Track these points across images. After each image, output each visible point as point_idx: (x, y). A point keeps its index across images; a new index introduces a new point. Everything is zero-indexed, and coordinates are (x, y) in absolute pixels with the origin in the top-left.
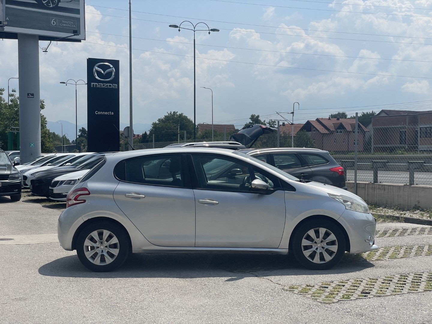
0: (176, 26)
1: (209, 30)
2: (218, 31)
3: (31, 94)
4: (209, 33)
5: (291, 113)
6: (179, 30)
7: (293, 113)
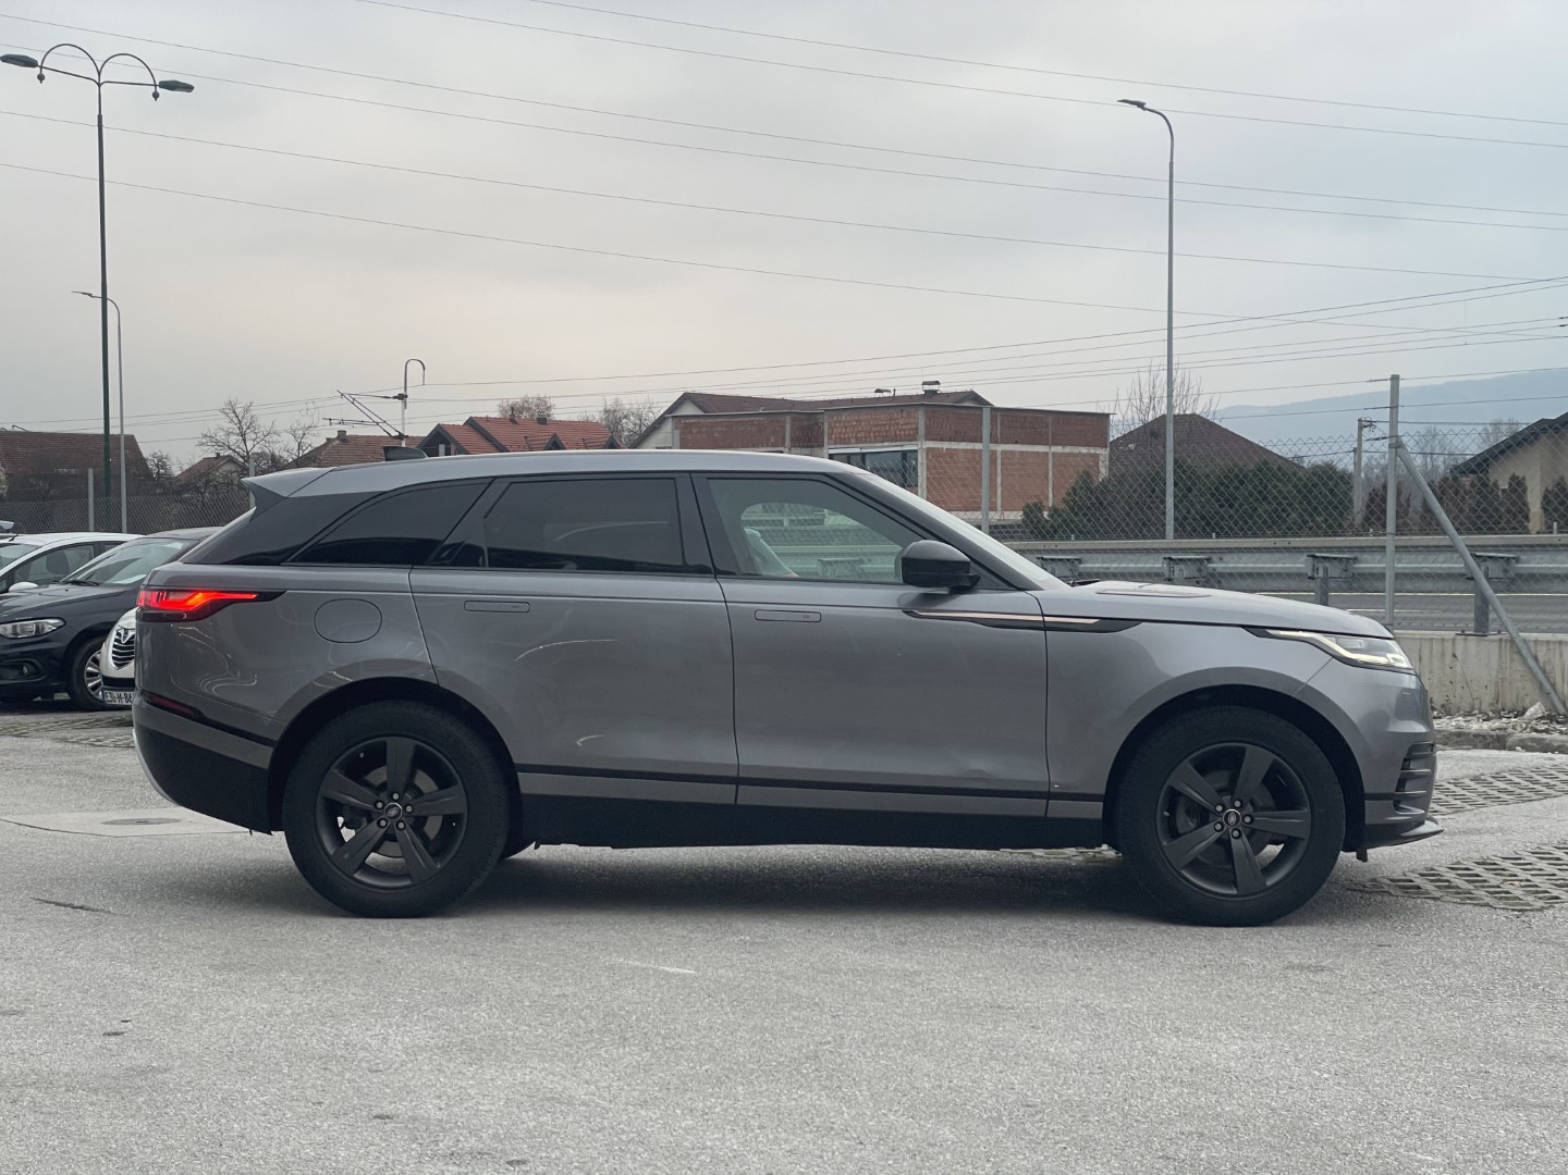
0: (29, 63)
1: (155, 86)
2: (189, 88)
4: (156, 96)
5: (394, 398)
6: (41, 78)
7: (402, 397)
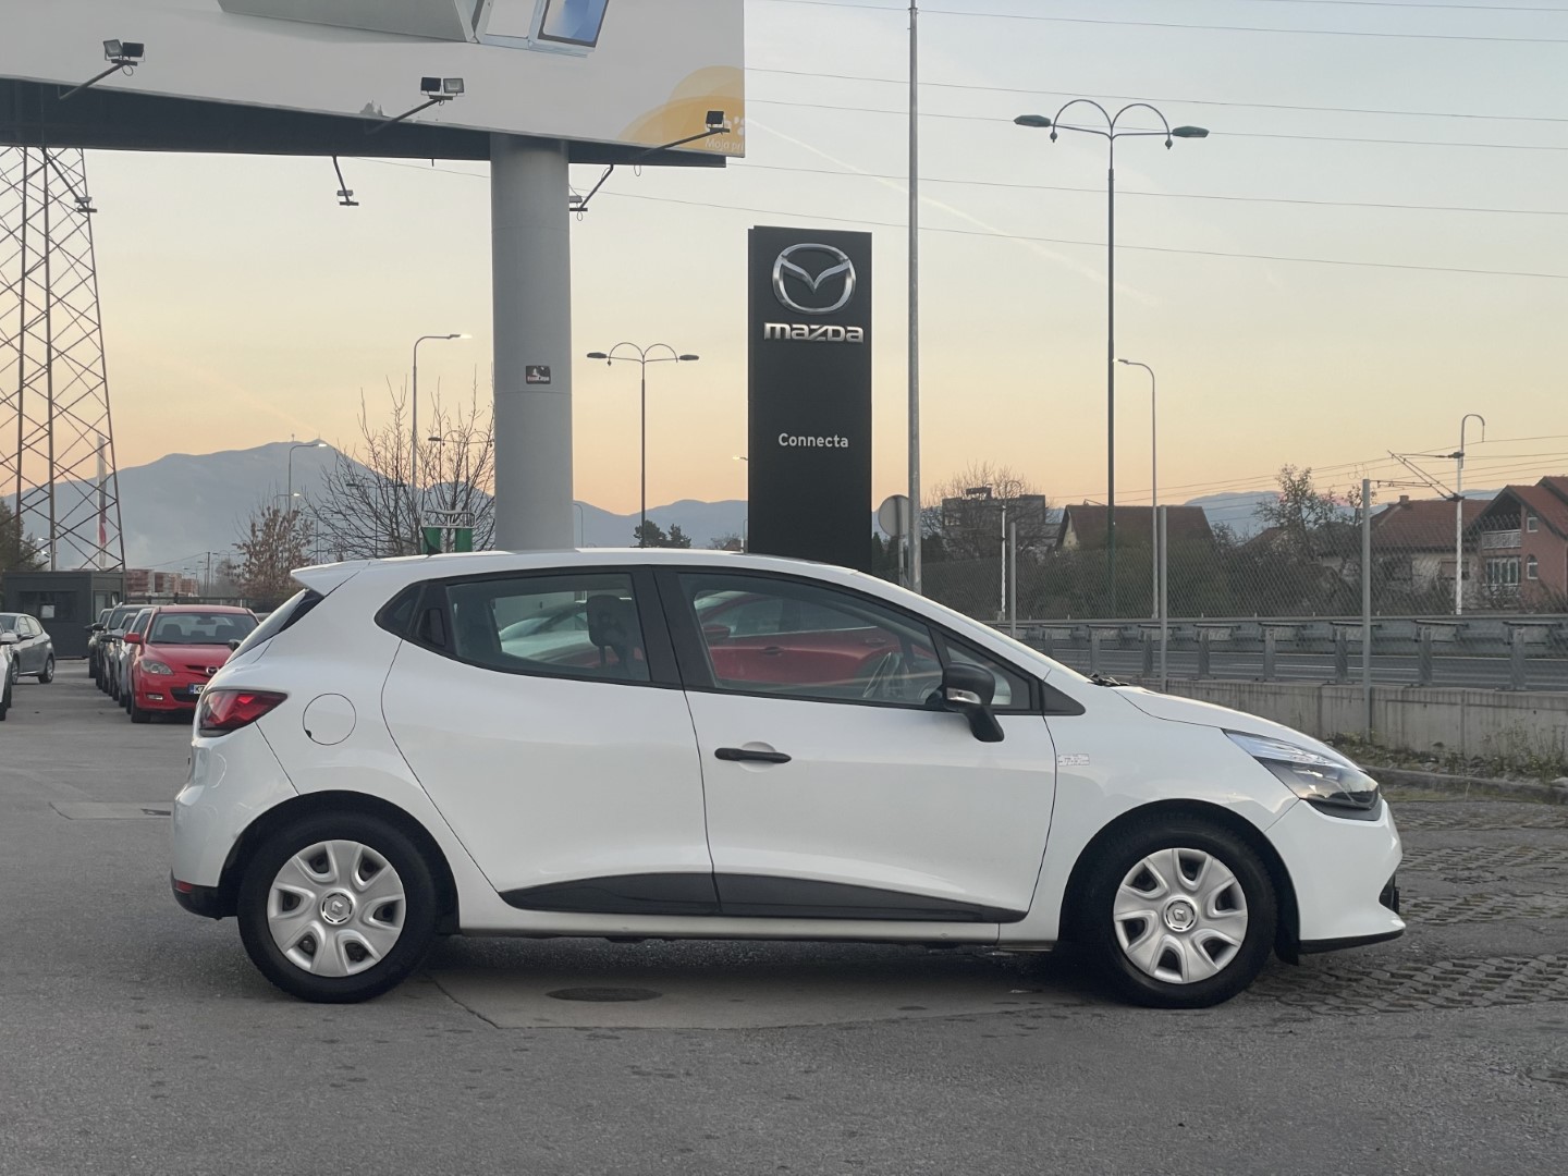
0: (1040, 122)
1: (1168, 134)
2: (1204, 133)
3: (539, 368)
4: (1169, 144)
6: (1054, 137)
7: (1458, 455)
